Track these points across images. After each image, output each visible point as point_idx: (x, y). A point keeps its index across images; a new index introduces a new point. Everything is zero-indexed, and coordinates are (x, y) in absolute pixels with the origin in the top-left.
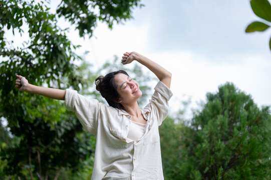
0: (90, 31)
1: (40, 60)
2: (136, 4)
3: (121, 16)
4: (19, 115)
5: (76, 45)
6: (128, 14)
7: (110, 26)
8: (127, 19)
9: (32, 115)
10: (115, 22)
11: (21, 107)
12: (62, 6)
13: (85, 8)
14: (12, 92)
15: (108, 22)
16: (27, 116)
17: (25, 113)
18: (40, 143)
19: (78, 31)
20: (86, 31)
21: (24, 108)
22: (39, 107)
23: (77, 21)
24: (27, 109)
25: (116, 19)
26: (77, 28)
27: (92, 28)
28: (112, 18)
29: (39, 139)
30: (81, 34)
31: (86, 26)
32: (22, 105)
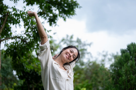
0: (55, 23)
1: (31, 39)
2: (77, 7)
3: (70, 14)
4: (22, 69)
5: (49, 30)
6: (73, 12)
7: (65, 20)
8: (73, 15)
9: (28, 68)
10: (67, 17)
11: (23, 65)
12: (39, 11)
13: (51, 11)
14: (17, 58)
15: (63, 17)
16: (26, 69)
17: (25, 68)
18: (34, 83)
19: (49, 23)
20: (53, 23)
21: (24, 65)
22: (32, 64)
23: (48, 18)
24: (26, 65)
25: (67, 16)
26: (48, 21)
27: (56, 21)
28: (65, 15)
29: (33, 81)
30: (51, 24)
31: (52, 20)
32: (23, 64)
